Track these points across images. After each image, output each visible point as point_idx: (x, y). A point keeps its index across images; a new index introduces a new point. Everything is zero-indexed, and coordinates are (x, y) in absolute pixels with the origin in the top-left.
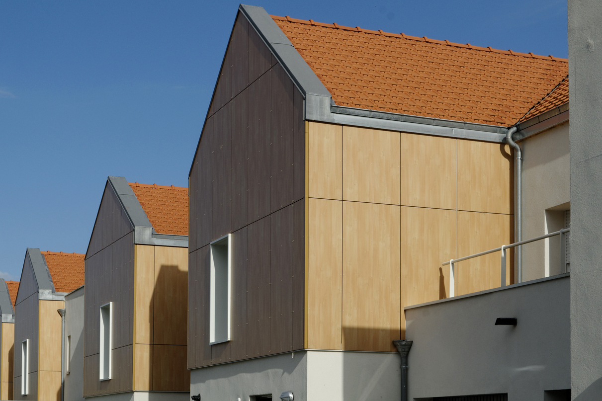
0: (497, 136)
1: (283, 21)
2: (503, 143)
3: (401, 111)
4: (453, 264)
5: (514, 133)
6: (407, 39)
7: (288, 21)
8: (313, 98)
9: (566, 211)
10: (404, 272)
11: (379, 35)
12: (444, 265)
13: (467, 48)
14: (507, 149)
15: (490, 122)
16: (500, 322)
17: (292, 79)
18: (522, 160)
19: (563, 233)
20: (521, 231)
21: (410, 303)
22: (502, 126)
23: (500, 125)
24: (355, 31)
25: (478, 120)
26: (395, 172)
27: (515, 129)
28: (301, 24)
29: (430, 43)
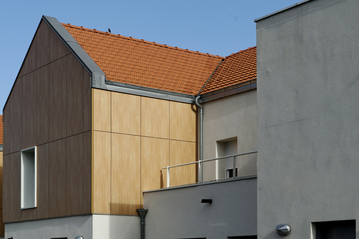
0: (189, 100)
1: (67, 27)
2: (193, 103)
3: (141, 84)
4: (169, 168)
5: (199, 99)
6: (134, 40)
7: (70, 27)
8: (96, 75)
9: (227, 142)
10: (143, 172)
11: (119, 37)
12: (163, 169)
13: (165, 47)
14: (195, 107)
15: (186, 92)
16: (204, 201)
17: (82, 64)
18: (203, 113)
19: (235, 156)
20: (202, 151)
21: (146, 189)
22: (192, 94)
23: (190, 94)
24: (106, 35)
25: (180, 91)
26: (138, 118)
27: (199, 97)
28: (77, 29)
29: (146, 43)
